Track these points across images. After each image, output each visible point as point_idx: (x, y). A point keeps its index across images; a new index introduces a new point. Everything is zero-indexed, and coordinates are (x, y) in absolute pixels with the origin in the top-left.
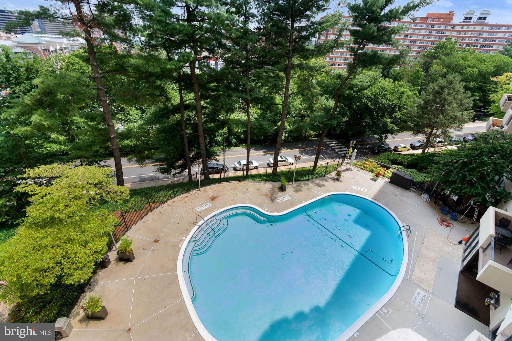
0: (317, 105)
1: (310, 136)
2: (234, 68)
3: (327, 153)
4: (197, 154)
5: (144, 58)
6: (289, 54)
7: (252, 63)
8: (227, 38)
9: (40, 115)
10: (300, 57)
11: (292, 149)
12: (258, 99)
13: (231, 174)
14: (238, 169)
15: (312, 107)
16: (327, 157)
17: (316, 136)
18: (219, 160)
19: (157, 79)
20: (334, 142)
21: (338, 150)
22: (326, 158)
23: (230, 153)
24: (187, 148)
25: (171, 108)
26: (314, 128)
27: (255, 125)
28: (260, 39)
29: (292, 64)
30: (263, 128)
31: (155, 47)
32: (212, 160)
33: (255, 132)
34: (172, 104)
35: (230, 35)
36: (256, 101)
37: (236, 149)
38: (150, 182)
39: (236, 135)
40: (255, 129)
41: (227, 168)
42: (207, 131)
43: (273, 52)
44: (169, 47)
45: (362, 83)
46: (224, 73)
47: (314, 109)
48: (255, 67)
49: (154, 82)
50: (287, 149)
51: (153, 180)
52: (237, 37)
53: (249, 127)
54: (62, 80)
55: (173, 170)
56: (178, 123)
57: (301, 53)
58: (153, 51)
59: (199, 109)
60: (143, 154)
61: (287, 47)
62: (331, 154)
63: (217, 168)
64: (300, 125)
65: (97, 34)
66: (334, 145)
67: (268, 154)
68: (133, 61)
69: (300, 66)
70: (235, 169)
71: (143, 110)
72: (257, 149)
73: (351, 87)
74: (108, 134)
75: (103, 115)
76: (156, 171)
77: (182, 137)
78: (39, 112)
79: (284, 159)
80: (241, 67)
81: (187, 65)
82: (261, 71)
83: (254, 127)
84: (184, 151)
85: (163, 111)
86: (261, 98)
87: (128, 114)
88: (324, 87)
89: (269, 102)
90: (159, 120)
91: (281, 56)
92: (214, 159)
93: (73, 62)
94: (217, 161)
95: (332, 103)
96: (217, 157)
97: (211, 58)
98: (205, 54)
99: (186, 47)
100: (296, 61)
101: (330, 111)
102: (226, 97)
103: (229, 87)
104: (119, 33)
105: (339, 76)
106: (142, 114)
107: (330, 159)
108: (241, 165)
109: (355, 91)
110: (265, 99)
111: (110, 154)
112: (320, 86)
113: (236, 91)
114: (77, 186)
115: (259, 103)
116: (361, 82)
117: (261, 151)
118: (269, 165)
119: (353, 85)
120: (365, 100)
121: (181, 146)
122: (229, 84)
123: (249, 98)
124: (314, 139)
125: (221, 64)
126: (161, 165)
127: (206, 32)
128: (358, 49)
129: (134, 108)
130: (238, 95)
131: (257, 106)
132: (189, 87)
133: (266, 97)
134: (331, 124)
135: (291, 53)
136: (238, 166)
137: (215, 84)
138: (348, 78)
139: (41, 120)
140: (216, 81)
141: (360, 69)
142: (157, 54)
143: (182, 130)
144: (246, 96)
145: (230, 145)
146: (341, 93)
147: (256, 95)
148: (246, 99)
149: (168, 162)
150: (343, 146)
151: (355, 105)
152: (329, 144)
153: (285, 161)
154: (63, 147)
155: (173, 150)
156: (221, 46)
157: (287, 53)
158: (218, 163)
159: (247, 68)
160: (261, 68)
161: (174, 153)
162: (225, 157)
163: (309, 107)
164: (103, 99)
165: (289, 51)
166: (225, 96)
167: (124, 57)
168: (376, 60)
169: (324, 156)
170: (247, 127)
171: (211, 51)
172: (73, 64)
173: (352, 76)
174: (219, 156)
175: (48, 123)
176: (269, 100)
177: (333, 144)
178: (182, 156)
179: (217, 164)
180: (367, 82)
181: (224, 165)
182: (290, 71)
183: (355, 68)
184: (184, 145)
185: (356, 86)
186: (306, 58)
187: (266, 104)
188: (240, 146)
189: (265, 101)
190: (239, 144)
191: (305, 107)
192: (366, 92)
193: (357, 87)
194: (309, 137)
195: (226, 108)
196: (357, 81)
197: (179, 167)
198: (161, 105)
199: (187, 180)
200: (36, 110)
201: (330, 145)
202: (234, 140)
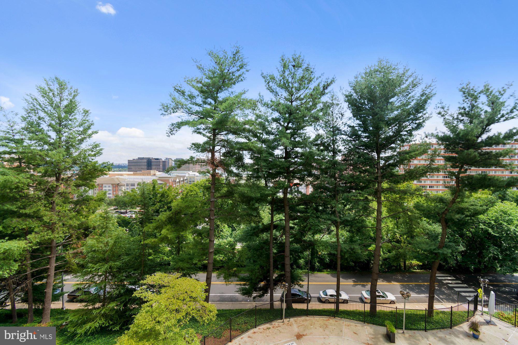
0: (418, 230)
1: (412, 266)
2: (322, 192)
3: (443, 293)
4: (280, 276)
5: (249, 187)
6: (378, 179)
7: (341, 188)
8: (316, 169)
9: (168, 230)
10: (389, 182)
11: (389, 281)
12: (347, 221)
13: (314, 305)
14: (323, 300)
15: (412, 231)
16: (444, 298)
17: (420, 267)
18: (302, 286)
19: (256, 202)
20: (449, 278)
21: (459, 290)
22: (442, 299)
23: (313, 278)
24: (272, 268)
25: (261, 227)
26: (420, 257)
27: (345, 249)
28: (347, 168)
29: (382, 188)
30: (355, 253)
31: (258, 178)
32: (295, 284)
33: (346, 257)
34: (263, 224)
35: (320, 166)
36: (345, 223)
37: (320, 274)
38: (229, 303)
39: (319, 258)
40: (345, 253)
41: (311, 297)
42: (293, 251)
43: (361, 179)
44: (267, 177)
45: (475, 207)
46: (314, 197)
47: (415, 234)
48: (343, 192)
49: (253, 205)
50: (382, 281)
51: (232, 301)
52: (326, 168)
53: (339, 250)
54: (190, 203)
55: (254, 292)
56: (266, 242)
57: (391, 178)
58: (256, 181)
59: (287, 229)
60: (231, 270)
61: (374, 173)
62: (449, 295)
63: (300, 296)
64: (399, 252)
65: (219, 171)
66: (450, 282)
67: (359, 285)
68: (240, 189)
69: (391, 190)
70: (320, 300)
71: (234, 228)
72: (346, 278)
73: (461, 211)
74: (208, 249)
75: (208, 231)
76: (238, 292)
77: (268, 256)
78: (168, 227)
79: (381, 294)
80: (330, 192)
81: (281, 191)
82: (350, 195)
83: (346, 250)
84: (268, 271)
85: (254, 229)
86: (351, 221)
87: (221, 231)
88: (424, 211)
89: (360, 225)
90: (250, 238)
91: (369, 182)
92: (297, 284)
93: (192, 189)
94: (301, 287)
95: (437, 228)
96: (301, 283)
97: (301, 185)
98: (296, 181)
99: (280, 177)
100: (385, 185)
101: (437, 237)
102: (314, 219)
103: (317, 210)
104: (234, 170)
105: (441, 200)
106: (232, 231)
107: (449, 302)
108: (327, 295)
109: (467, 216)
110: (356, 222)
111: (204, 268)
112: (418, 210)
113: (324, 213)
114: (180, 298)
115: (348, 226)
116: (472, 205)
117: (350, 280)
118: (362, 300)
119: (463, 209)
120: (482, 226)
121: (266, 266)
122: (317, 206)
123: (339, 220)
124: (417, 271)
125: (310, 190)
126: (244, 285)
127: (300, 165)
128: (459, 173)
129: (226, 226)
130: (327, 217)
131: (346, 228)
132: (279, 209)
133: (357, 219)
134: (443, 254)
135: (379, 179)
136: (323, 296)
137: (303, 207)
138: (453, 201)
139: (167, 234)
140: (305, 203)
141: (467, 193)
142: (258, 183)
143: (269, 248)
144: (335, 218)
145: (313, 269)
146: (448, 216)
147: (345, 218)
148: (335, 221)
149: (251, 282)
150: (466, 285)
151: (468, 231)
152: (443, 280)
153: (383, 297)
154: (166, 258)
155: (258, 269)
156: (310, 175)
157: (376, 178)
158: (301, 289)
159: (335, 192)
160: (349, 192)
161: (259, 272)
162: (309, 283)
163: (409, 232)
164: (212, 218)
165: (377, 177)
166: (313, 217)
167: (235, 186)
168: (486, 183)
169: (439, 297)
170: (337, 251)
171: (302, 179)
172: (191, 191)
173: (459, 200)
174: (303, 281)
175: (171, 236)
176: (360, 223)
177: (448, 280)
178: (266, 276)
179: (299, 291)
180: (481, 206)
181: (307, 293)
182: (380, 194)
183: (460, 191)
184: (269, 265)
185: (467, 210)
186: (397, 182)
187: (356, 226)
188: (324, 272)
189: (356, 223)
190: (323, 269)
191: (402, 231)
192: (481, 217)
193: (469, 211)
194: (410, 268)
195: (314, 230)
196: (467, 204)
197: (261, 289)
198: (253, 224)
199: (268, 307)
200: (166, 225)
201: (445, 282)
202: (317, 263)
